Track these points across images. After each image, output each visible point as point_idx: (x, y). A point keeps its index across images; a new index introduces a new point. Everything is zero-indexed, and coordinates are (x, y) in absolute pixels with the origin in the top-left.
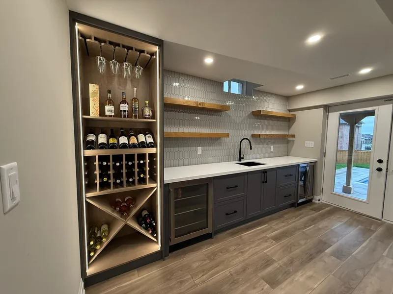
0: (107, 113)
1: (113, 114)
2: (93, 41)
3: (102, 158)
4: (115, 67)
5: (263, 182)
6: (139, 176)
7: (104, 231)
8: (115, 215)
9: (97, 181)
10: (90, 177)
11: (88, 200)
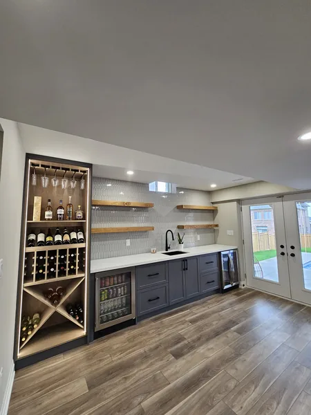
0: (46, 217)
1: (51, 218)
2: (40, 167)
3: (39, 254)
4: (55, 183)
5: (184, 270)
6: (69, 267)
7: (36, 319)
8: (47, 302)
9: (34, 273)
10: (29, 270)
11: (26, 290)
